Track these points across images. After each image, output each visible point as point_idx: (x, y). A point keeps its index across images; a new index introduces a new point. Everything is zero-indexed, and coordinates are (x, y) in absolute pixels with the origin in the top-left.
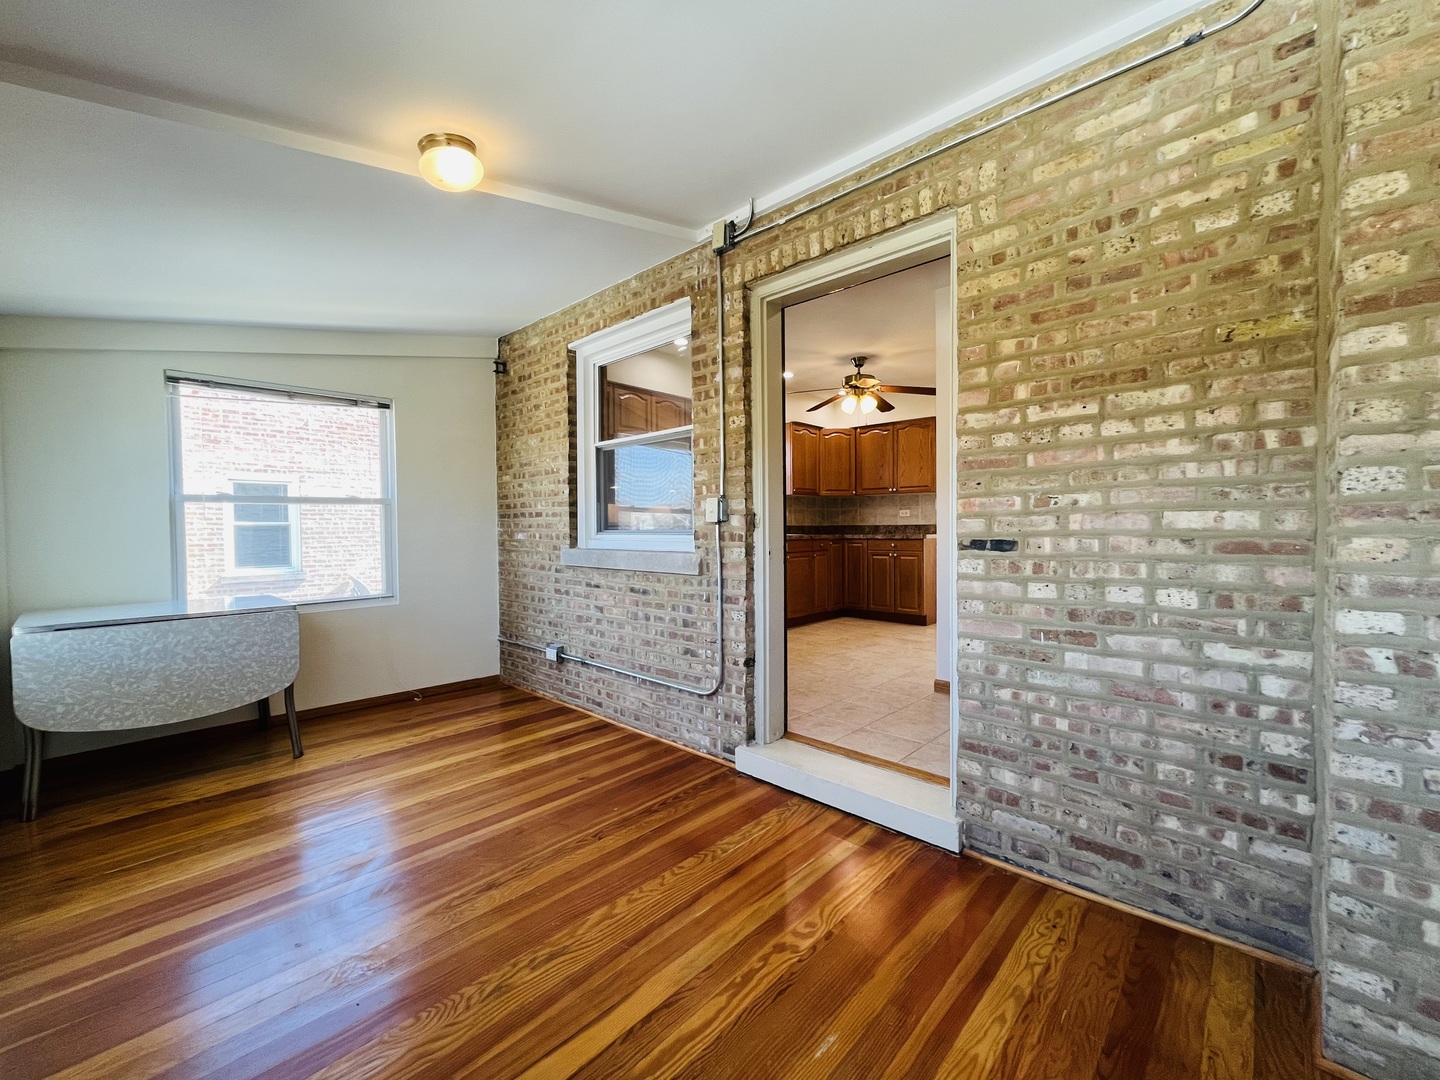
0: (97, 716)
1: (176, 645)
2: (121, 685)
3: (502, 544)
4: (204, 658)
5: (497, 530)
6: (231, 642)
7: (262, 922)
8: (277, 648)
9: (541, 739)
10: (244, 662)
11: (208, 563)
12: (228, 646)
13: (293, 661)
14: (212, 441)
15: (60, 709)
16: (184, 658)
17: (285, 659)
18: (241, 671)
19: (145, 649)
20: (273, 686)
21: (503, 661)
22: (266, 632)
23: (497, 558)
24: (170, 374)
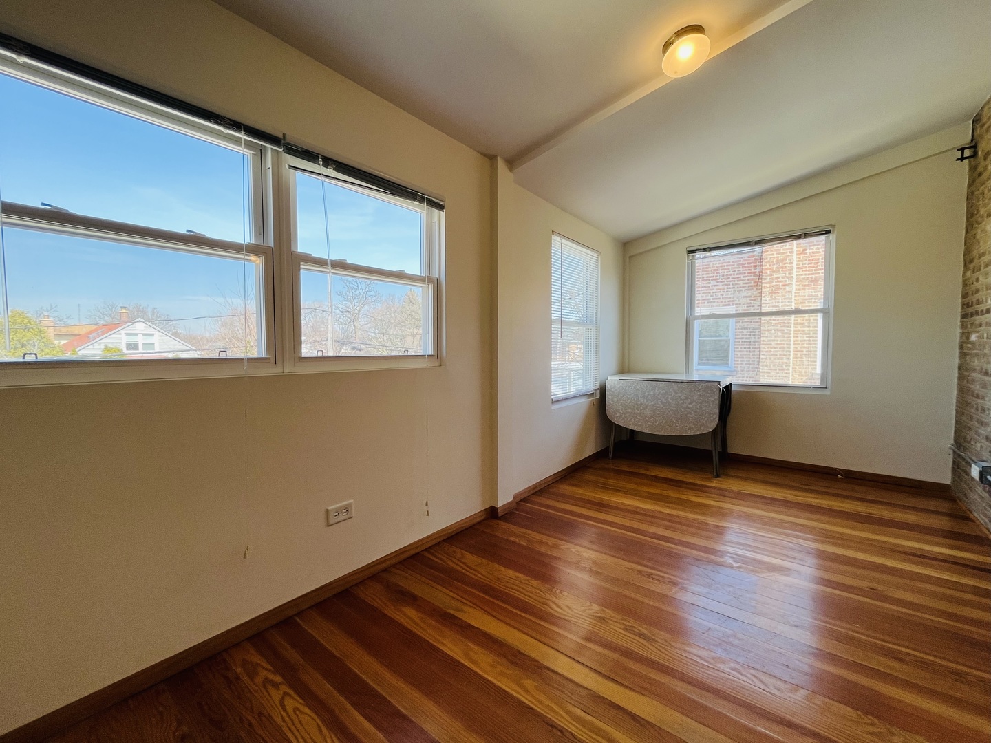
0: (630, 421)
1: (659, 394)
2: (638, 409)
3: (961, 347)
4: (670, 404)
5: (959, 331)
6: (682, 397)
7: (589, 525)
8: (706, 406)
9: (898, 546)
10: (689, 410)
11: (806, 363)
12: (681, 400)
13: (714, 416)
14: (813, 281)
15: (618, 415)
16: (662, 402)
17: (710, 414)
18: (686, 415)
19: (647, 394)
20: (702, 428)
21: (954, 471)
22: (700, 395)
23: (957, 361)
24: (689, 249)
